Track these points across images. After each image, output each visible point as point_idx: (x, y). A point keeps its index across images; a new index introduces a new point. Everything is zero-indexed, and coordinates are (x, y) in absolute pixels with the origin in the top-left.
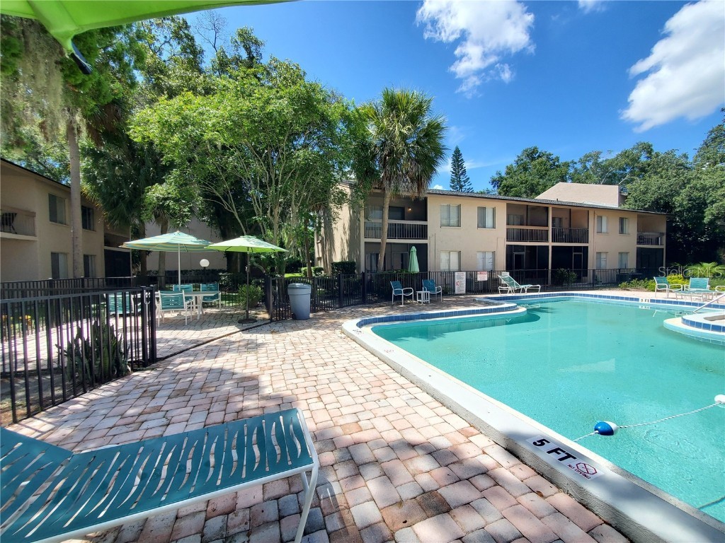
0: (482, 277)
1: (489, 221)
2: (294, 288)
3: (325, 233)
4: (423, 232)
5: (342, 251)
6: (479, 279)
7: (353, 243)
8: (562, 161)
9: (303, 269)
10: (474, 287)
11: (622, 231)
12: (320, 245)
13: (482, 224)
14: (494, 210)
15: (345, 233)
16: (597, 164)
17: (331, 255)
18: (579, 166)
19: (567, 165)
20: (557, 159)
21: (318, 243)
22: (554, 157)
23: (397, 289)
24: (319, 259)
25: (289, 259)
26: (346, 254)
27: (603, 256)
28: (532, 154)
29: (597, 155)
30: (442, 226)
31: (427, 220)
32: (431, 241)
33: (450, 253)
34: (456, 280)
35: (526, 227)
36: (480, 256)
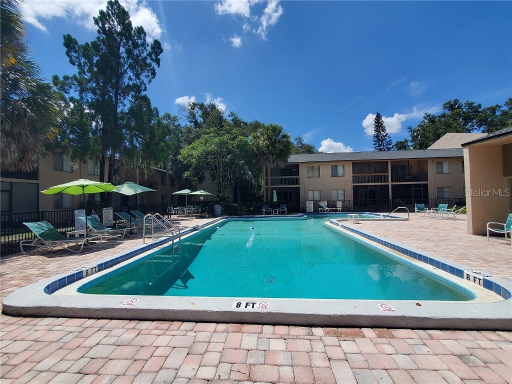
1: (340, 173)
4: (297, 181)
13: (335, 174)
14: (344, 166)
19: (493, 109)
20: (480, 106)
22: (476, 105)
27: (446, 190)
28: (451, 106)
30: (308, 177)
31: (299, 175)
32: (301, 186)
33: (313, 191)
34: (307, 205)
35: (369, 175)
36: (334, 192)
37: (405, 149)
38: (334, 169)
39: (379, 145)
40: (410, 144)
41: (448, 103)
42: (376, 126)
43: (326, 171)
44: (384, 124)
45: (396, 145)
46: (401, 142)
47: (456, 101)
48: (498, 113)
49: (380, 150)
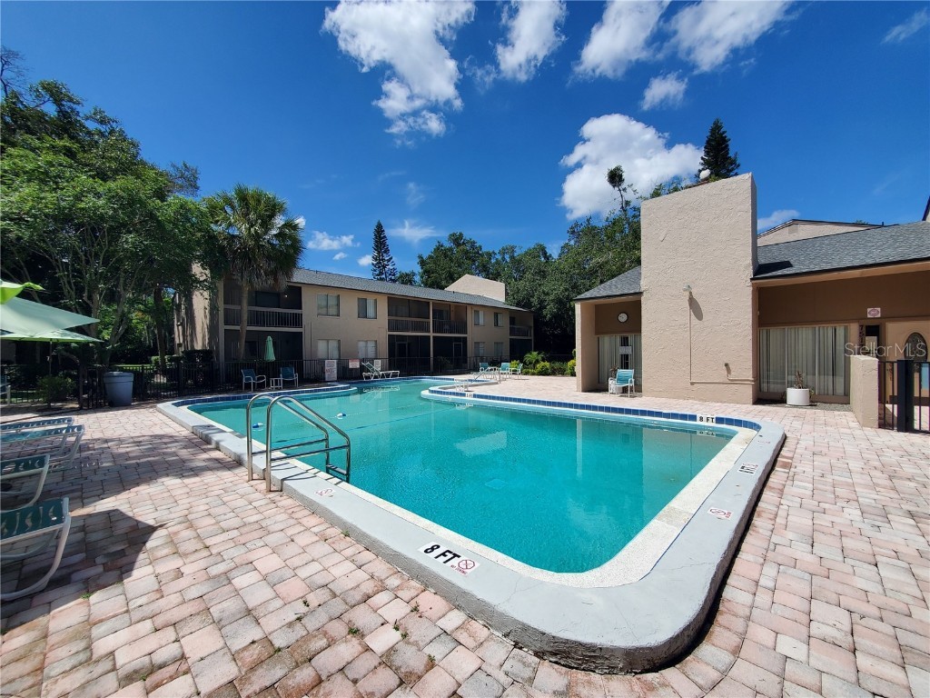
0: (354, 364)
1: (370, 312)
2: (109, 377)
3: (186, 313)
4: (297, 321)
5: (204, 337)
6: (350, 367)
7: (213, 329)
8: (484, 250)
9: (153, 358)
10: (346, 375)
11: (496, 324)
12: (180, 327)
13: (363, 313)
14: (376, 301)
15: (206, 317)
16: (512, 257)
17: (192, 341)
18: (499, 257)
19: (490, 255)
20: (480, 247)
21: (178, 326)
22: (477, 244)
23: (248, 377)
24: (180, 345)
25: (113, 347)
26: (207, 341)
27: (481, 346)
28: (457, 239)
29: (512, 249)
30: (318, 314)
31: (300, 308)
32: (306, 329)
33: (328, 341)
34: (326, 368)
35: (408, 319)
36: (361, 344)
37: (411, 284)
38: (363, 305)
39: (381, 273)
40: (417, 278)
41: (454, 235)
42: (376, 242)
43: (350, 306)
44: (388, 242)
45: (401, 277)
46: (407, 275)
47: (461, 234)
48: (493, 261)
49: (381, 279)
